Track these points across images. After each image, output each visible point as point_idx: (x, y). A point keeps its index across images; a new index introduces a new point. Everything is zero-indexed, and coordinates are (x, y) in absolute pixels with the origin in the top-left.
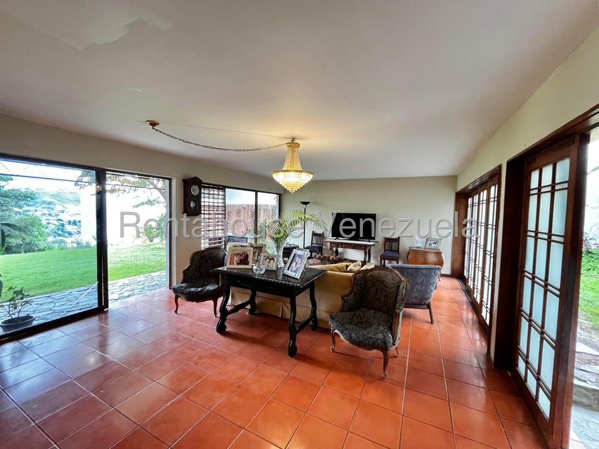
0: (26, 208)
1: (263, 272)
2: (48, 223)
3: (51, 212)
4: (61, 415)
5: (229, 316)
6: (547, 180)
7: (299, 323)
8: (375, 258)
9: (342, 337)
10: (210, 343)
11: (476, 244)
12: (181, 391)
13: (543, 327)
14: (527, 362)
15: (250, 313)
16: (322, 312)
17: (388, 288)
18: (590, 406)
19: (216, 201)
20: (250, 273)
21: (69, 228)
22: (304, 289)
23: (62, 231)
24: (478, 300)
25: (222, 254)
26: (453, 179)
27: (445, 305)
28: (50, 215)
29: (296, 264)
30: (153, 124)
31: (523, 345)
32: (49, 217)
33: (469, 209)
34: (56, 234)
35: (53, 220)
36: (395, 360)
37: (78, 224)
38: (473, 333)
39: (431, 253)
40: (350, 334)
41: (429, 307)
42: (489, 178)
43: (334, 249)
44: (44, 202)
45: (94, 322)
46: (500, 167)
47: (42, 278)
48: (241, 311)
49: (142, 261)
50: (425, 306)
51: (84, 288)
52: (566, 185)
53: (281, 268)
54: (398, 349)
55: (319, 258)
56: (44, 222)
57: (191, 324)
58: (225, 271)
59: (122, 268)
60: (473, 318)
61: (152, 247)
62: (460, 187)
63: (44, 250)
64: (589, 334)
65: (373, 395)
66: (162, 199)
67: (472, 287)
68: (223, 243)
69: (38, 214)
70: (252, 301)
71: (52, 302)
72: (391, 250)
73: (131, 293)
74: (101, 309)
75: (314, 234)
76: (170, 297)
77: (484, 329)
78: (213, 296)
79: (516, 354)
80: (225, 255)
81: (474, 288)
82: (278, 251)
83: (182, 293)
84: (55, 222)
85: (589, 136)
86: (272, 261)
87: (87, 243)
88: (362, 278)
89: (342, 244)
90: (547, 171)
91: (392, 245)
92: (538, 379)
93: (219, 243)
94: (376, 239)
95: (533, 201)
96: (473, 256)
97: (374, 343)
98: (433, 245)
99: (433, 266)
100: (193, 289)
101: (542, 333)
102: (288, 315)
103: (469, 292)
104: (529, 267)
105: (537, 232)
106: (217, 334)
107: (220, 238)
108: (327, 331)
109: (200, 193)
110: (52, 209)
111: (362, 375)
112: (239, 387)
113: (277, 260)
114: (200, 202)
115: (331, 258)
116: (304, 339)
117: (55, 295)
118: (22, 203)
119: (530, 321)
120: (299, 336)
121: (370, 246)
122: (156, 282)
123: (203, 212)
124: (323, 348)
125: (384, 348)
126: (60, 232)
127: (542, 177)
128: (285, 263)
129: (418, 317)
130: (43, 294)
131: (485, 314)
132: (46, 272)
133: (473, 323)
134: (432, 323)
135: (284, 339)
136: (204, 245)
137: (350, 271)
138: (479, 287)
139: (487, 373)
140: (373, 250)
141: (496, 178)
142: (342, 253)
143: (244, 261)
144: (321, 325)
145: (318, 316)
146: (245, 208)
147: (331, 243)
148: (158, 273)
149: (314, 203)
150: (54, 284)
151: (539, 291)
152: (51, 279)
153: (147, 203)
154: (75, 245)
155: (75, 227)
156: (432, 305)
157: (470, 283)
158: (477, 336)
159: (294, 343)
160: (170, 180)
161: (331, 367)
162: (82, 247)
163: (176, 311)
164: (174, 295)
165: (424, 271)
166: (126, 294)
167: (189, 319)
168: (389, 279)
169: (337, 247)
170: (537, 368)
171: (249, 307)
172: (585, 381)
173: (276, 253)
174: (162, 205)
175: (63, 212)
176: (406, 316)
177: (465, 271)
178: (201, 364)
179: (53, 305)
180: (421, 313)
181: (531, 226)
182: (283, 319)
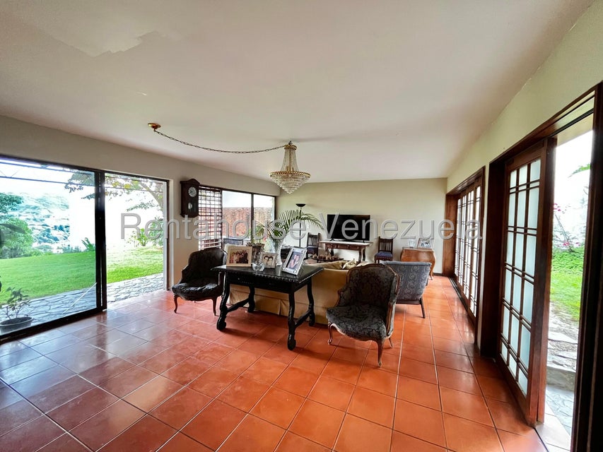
0: (10, 213)
1: (262, 270)
2: (33, 228)
3: (36, 217)
4: (70, 406)
5: (228, 314)
6: (523, 180)
7: (297, 319)
8: (370, 258)
9: (339, 330)
10: (211, 339)
11: (465, 242)
12: (186, 382)
13: (521, 313)
14: (509, 348)
15: (249, 311)
16: (319, 308)
17: (381, 284)
18: (566, 387)
19: (212, 203)
20: (250, 271)
21: (54, 233)
22: (302, 285)
23: (47, 236)
24: (467, 296)
25: (220, 254)
26: (443, 181)
27: (436, 302)
28: (35, 220)
29: (295, 261)
30: (155, 127)
31: (505, 333)
32: (34, 222)
33: (459, 210)
34: (41, 240)
35: (38, 226)
36: (390, 351)
37: (65, 229)
38: (463, 327)
39: (423, 252)
40: (347, 326)
41: (421, 302)
42: (476, 179)
43: (330, 250)
44: (28, 207)
45: (92, 322)
46: (484, 168)
47: (33, 282)
48: (239, 309)
49: (136, 265)
50: (417, 302)
51: (78, 291)
52: (538, 184)
53: (279, 266)
54: (391, 339)
55: (315, 258)
56: (30, 227)
57: (191, 322)
58: (225, 269)
59: (116, 272)
60: (462, 314)
61: (145, 251)
62: (450, 189)
63: (30, 255)
64: (568, 325)
65: (368, 381)
66: (156, 202)
67: (461, 284)
68: (220, 245)
69: (22, 218)
70: (250, 300)
71: (46, 305)
72: (385, 251)
73: (127, 295)
74: (99, 310)
75: (310, 236)
76: (168, 298)
77: (472, 321)
78: (212, 295)
79: (499, 341)
80: (223, 255)
81: (463, 285)
82: (276, 250)
83: (182, 292)
84: (41, 228)
85: (556, 139)
86: (271, 259)
87: (77, 248)
88: (357, 274)
89: (337, 244)
90: (524, 171)
91: (385, 244)
92: (518, 361)
93: (217, 244)
94: (371, 240)
95: (512, 198)
96: (462, 255)
97: (369, 334)
98: (425, 245)
99: (424, 263)
100: (192, 289)
101: (521, 319)
102: (286, 312)
103: (459, 289)
104: (509, 260)
105: (515, 227)
106: (218, 331)
107: (217, 240)
108: (324, 326)
109: (197, 195)
110: (37, 214)
111: (358, 364)
112: (242, 377)
113: (276, 258)
114: (197, 204)
115: (327, 258)
116: (302, 334)
117: (48, 298)
118: (8, 207)
119: (511, 309)
120: (297, 331)
121: (365, 246)
122: (152, 284)
123: (200, 214)
124: (320, 342)
125: (379, 339)
126: (45, 238)
127: (519, 177)
128: (283, 262)
129: (411, 313)
130: (36, 298)
131: (473, 308)
132: (36, 277)
133: (463, 317)
134: (424, 317)
135: (284, 334)
136: (201, 247)
137: (345, 269)
138: (468, 284)
139: (474, 361)
140: (367, 250)
141: (481, 180)
142: (337, 254)
143: (243, 259)
144: (319, 321)
145: (315, 312)
146: (241, 211)
147: (327, 244)
148: (153, 276)
149: (309, 205)
150: (47, 287)
151: (518, 280)
152: (43, 283)
153: (140, 207)
154: (61, 251)
155: (61, 232)
156: (424, 301)
157: (460, 281)
158: (467, 329)
159: (293, 337)
160: (168, 182)
161: (328, 358)
162: (71, 252)
163: (175, 311)
164: (173, 294)
165: (415, 268)
166: (123, 296)
167: (188, 318)
168: (383, 275)
169: (333, 248)
170: (516, 351)
171: (247, 305)
172: (562, 365)
173: (274, 252)
174: (156, 208)
175: (48, 217)
176: (399, 312)
177: (456, 269)
178: (203, 359)
179: (48, 308)
180: (413, 309)
181: (511, 222)
182: (281, 316)
